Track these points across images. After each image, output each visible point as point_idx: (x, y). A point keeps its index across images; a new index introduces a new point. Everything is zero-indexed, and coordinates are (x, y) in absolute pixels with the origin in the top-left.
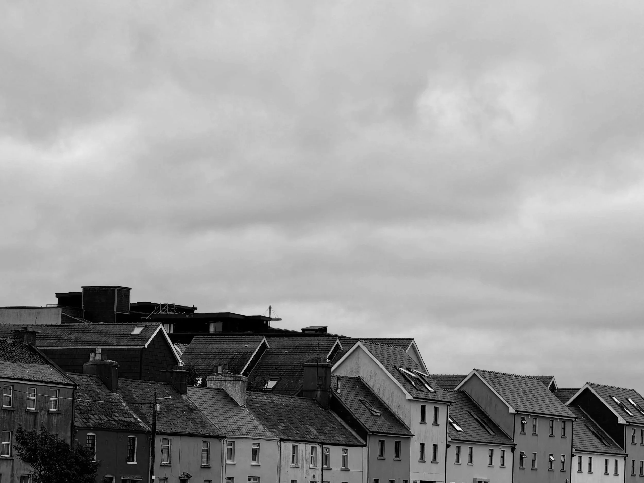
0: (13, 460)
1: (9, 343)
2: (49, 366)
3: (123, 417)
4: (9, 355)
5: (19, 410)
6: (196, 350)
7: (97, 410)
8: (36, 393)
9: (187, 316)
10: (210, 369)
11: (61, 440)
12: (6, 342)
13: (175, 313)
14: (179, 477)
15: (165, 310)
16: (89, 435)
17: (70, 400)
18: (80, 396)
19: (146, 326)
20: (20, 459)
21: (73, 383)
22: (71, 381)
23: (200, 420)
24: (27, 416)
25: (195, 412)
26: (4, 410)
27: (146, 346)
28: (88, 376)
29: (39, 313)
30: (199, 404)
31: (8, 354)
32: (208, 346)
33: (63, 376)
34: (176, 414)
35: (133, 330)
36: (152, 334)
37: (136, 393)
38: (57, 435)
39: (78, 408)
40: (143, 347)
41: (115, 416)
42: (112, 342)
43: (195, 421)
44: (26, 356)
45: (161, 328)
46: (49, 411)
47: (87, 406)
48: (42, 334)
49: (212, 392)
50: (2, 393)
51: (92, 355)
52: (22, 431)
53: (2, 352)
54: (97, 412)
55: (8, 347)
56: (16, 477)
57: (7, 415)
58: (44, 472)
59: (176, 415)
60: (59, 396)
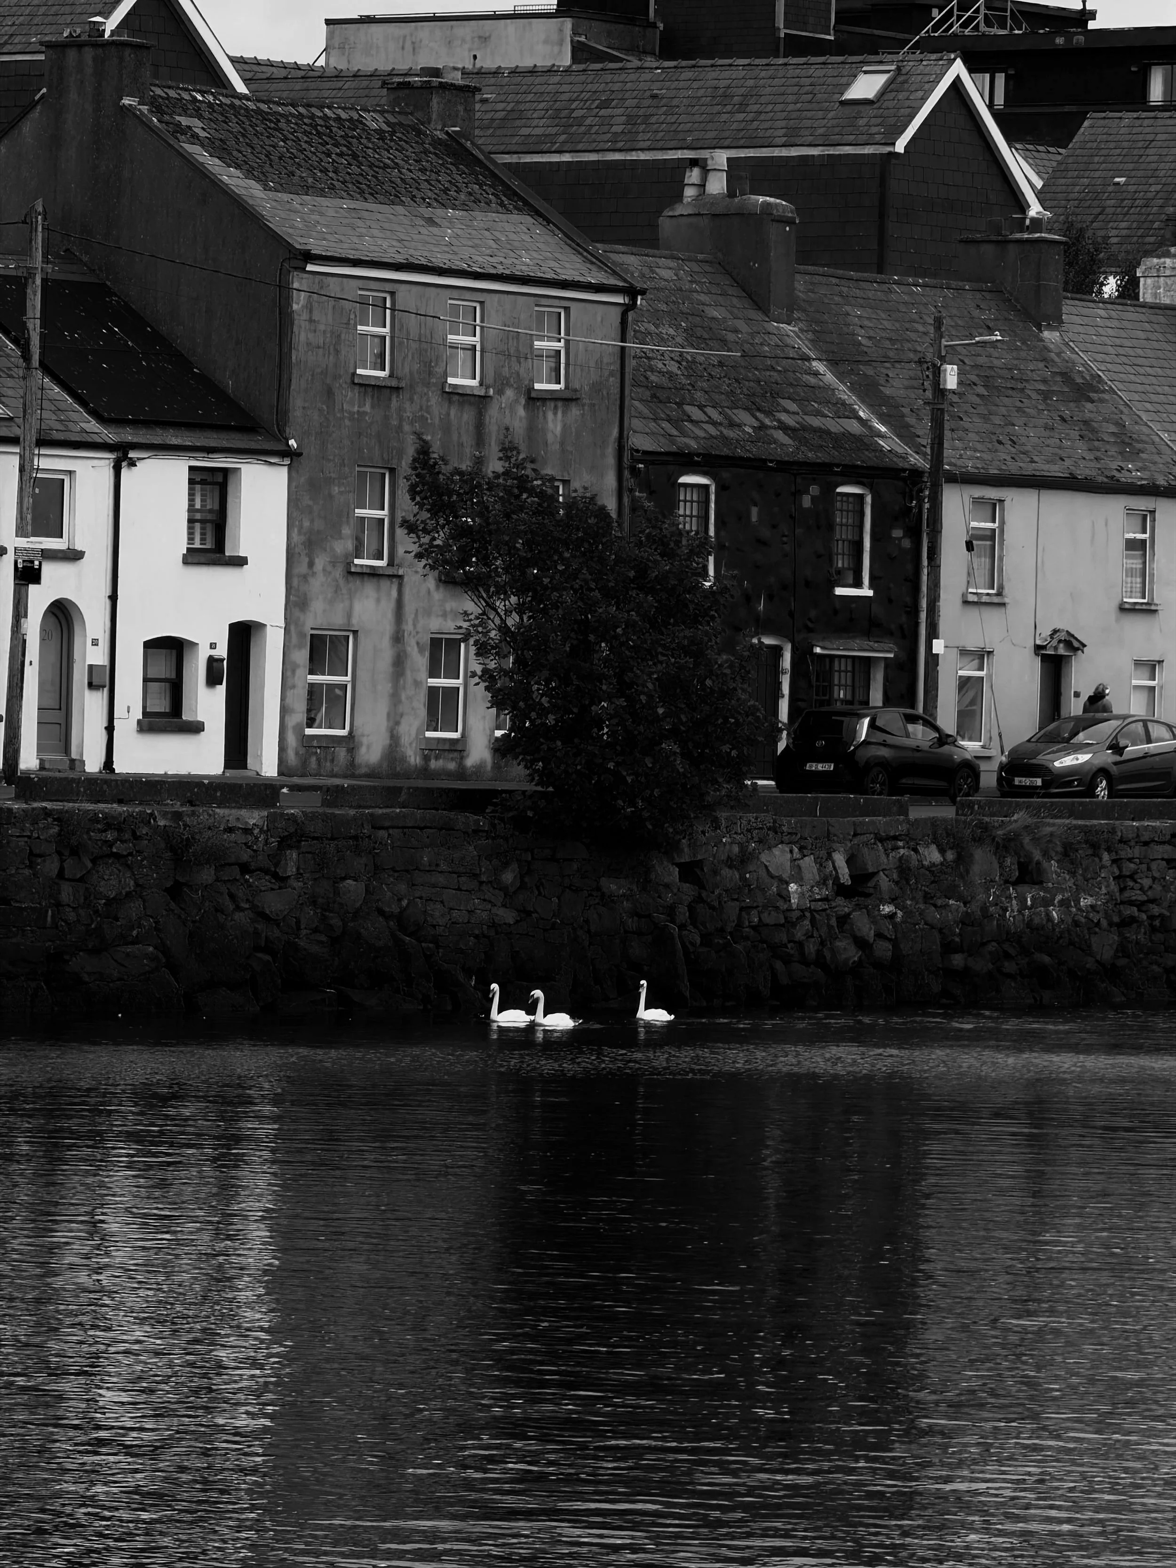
0: (400, 577)
1: (375, 130)
2: (529, 220)
3: (818, 413)
4: (376, 178)
5: (419, 389)
6: (1097, 166)
7: (717, 387)
8: (482, 321)
9: (1060, 41)
10: (1152, 239)
11: (582, 497)
12: (360, 126)
13: (1012, 29)
14: (1038, 648)
15: (971, 19)
16: (686, 485)
17: (611, 349)
18: (650, 334)
19: (899, 69)
20: (425, 567)
21: (621, 284)
22: (615, 273)
23: (1113, 429)
24: (449, 408)
25: (1093, 395)
26: (360, 385)
27: (900, 146)
28: (679, 259)
29: (484, 39)
30: (1109, 366)
31: (371, 173)
32: (1141, 152)
33: (581, 254)
34: (1019, 404)
35: (848, 85)
36: (924, 99)
37: (866, 323)
38: (566, 482)
39: (642, 378)
40: (889, 149)
41: (786, 411)
42: (767, 135)
43: (1094, 431)
44: (439, 182)
45: (958, 76)
46: (531, 389)
47: (679, 372)
48: (501, 106)
49: (1161, 319)
50: (352, 322)
51: (694, 176)
52: (432, 462)
53: (350, 164)
54: (716, 397)
55: (370, 145)
56: (413, 642)
57: (373, 407)
58: (517, 619)
59: (1019, 410)
60: (567, 333)
